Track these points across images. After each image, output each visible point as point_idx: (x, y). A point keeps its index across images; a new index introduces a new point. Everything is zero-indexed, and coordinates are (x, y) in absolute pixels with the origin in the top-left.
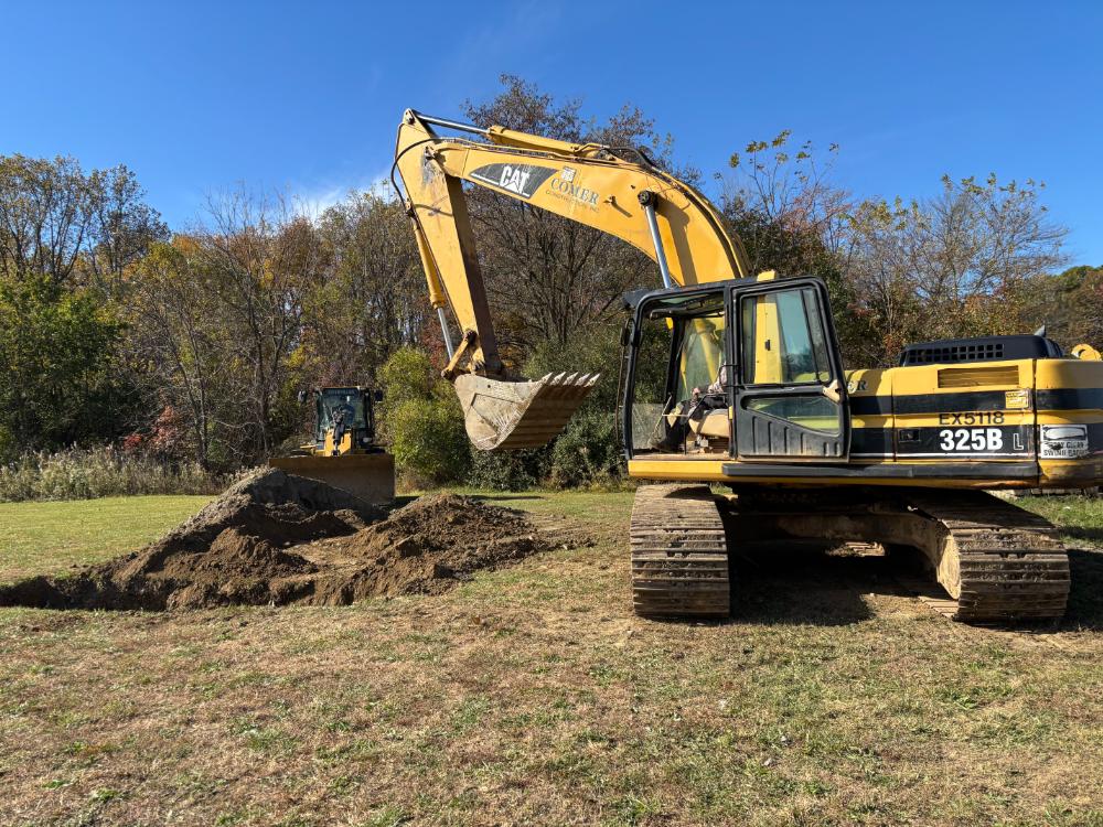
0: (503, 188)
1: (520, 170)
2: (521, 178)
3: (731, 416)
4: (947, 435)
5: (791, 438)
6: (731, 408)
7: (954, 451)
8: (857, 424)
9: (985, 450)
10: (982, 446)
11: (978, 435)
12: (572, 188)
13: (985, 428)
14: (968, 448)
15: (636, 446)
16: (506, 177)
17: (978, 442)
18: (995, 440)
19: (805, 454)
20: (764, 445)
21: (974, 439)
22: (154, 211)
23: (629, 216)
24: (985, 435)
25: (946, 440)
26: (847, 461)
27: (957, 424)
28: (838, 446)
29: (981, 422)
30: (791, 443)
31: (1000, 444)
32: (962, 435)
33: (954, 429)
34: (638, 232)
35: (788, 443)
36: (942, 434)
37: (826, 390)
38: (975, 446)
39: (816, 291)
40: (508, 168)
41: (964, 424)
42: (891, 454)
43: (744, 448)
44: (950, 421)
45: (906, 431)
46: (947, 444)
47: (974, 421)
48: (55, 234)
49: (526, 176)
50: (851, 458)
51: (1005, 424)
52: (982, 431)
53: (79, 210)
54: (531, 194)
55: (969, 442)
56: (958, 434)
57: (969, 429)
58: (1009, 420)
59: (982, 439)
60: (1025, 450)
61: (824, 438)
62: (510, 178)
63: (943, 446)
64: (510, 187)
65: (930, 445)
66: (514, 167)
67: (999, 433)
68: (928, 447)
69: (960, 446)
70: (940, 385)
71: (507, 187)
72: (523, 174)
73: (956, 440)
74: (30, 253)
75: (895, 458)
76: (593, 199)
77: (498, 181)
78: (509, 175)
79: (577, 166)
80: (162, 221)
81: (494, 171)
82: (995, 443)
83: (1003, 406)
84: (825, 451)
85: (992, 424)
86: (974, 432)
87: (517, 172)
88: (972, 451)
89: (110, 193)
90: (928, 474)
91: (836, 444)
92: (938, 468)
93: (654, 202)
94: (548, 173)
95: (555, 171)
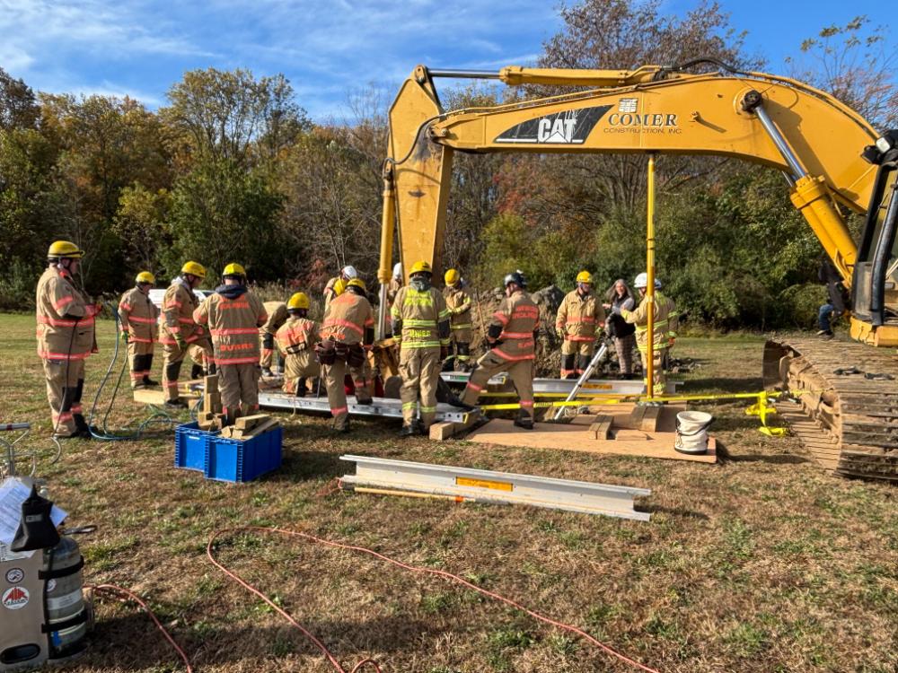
0: (544, 143)
1: (562, 118)
2: (565, 126)
12: (637, 119)
16: (545, 130)
22: (303, 110)
23: (723, 131)
34: (741, 139)
48: (234, 128)
49: (571, 123)
53: (251, 109)
62: (550, 130)
64: (552, 139)
66: (552, 118)
71: (548, 141)
72: (566, 121)
74: (218, 141)
76: (669, 122)
77: (536, 137)
78: (548, 127)
80: (307, 117)
81: (530, 128)
87: (558, 122)
89: (272, 96)
94: (600, 112)
95: (610, 107)
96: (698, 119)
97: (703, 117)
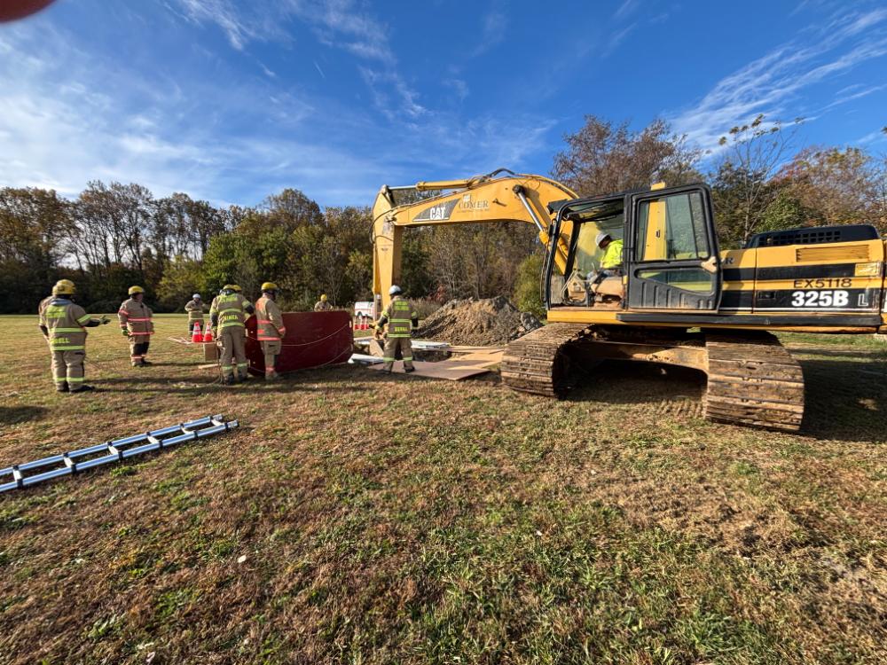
0: (434, 220)
1: (440, 207)
2: (441, 211)
3: (625, 282)
4: (798, 296)
5: (672, 297)
6: (625, 278)
7: (803, 306)
8: (725, 287)
9: (831, 306)
10: (829, 303)
11: (826, 295)
12: (471, 204)
13: (833, 290)
14: (816, 304)
15: (553, 301)
16: (433, 214)
17: (825, 301)
18: (841, 299)
19: (682, 307)
20: (650, 301)
21: (822, 298)
23: (505, 206)
24: (832, 296)
25: (797, 299)
26: (715, 312)
27: (809, 287)
28: (711, 302)
29: (830, 285)
30: (672, 301)
31: (845, 302)
32: (812, 296)
33: (805, 291)
34: (517, 212)
35: (669, 300)
36: (795, 294)
37: (704, 264)
38: (821, 303)
39: (702, 195)
40: (434, 209)
41: (814, 288)
42: (750, 309)
43: (634, 303)
44: (803, 285)
45: (765, 292)
46: (798, 302)
47: (823, 285)
49: (443, 209)
50: (719, 310)
51: (851, 287)
52: (830, 292)
54: (449, 216)
55: (817, 300)
56: (808, 294)
57: (819, 291)
58: (855, 285)
59: (829, 298)
60: (870, 306)
61: (699, 297)
62: (435, 214)
63: (794, 303)
64: (436, 218)
65: (783, 302)
66: (436, 207)
67: (846, 294)
68: (781, 303)
69: (809, 303)
70: (798, 259)
73: (806, 299)
75: (752, 311)
76: (485, 205)
77: (429, 218)
78: (434, 212)
79: (470, 192)
81: (426, 213)
82: (840, 301)
83: (852, 274)
84: (699, 306)
85: (840, 287)
86: (823, 293)
87: (438, 209)
88: (819, 306)
90: (782, 323)
91: (708, 301)
92: (790, 318)
93: (522, 190)
94: (456, 202)
95: (459, 199)
96: (498, 203)
97: (500, 201)
